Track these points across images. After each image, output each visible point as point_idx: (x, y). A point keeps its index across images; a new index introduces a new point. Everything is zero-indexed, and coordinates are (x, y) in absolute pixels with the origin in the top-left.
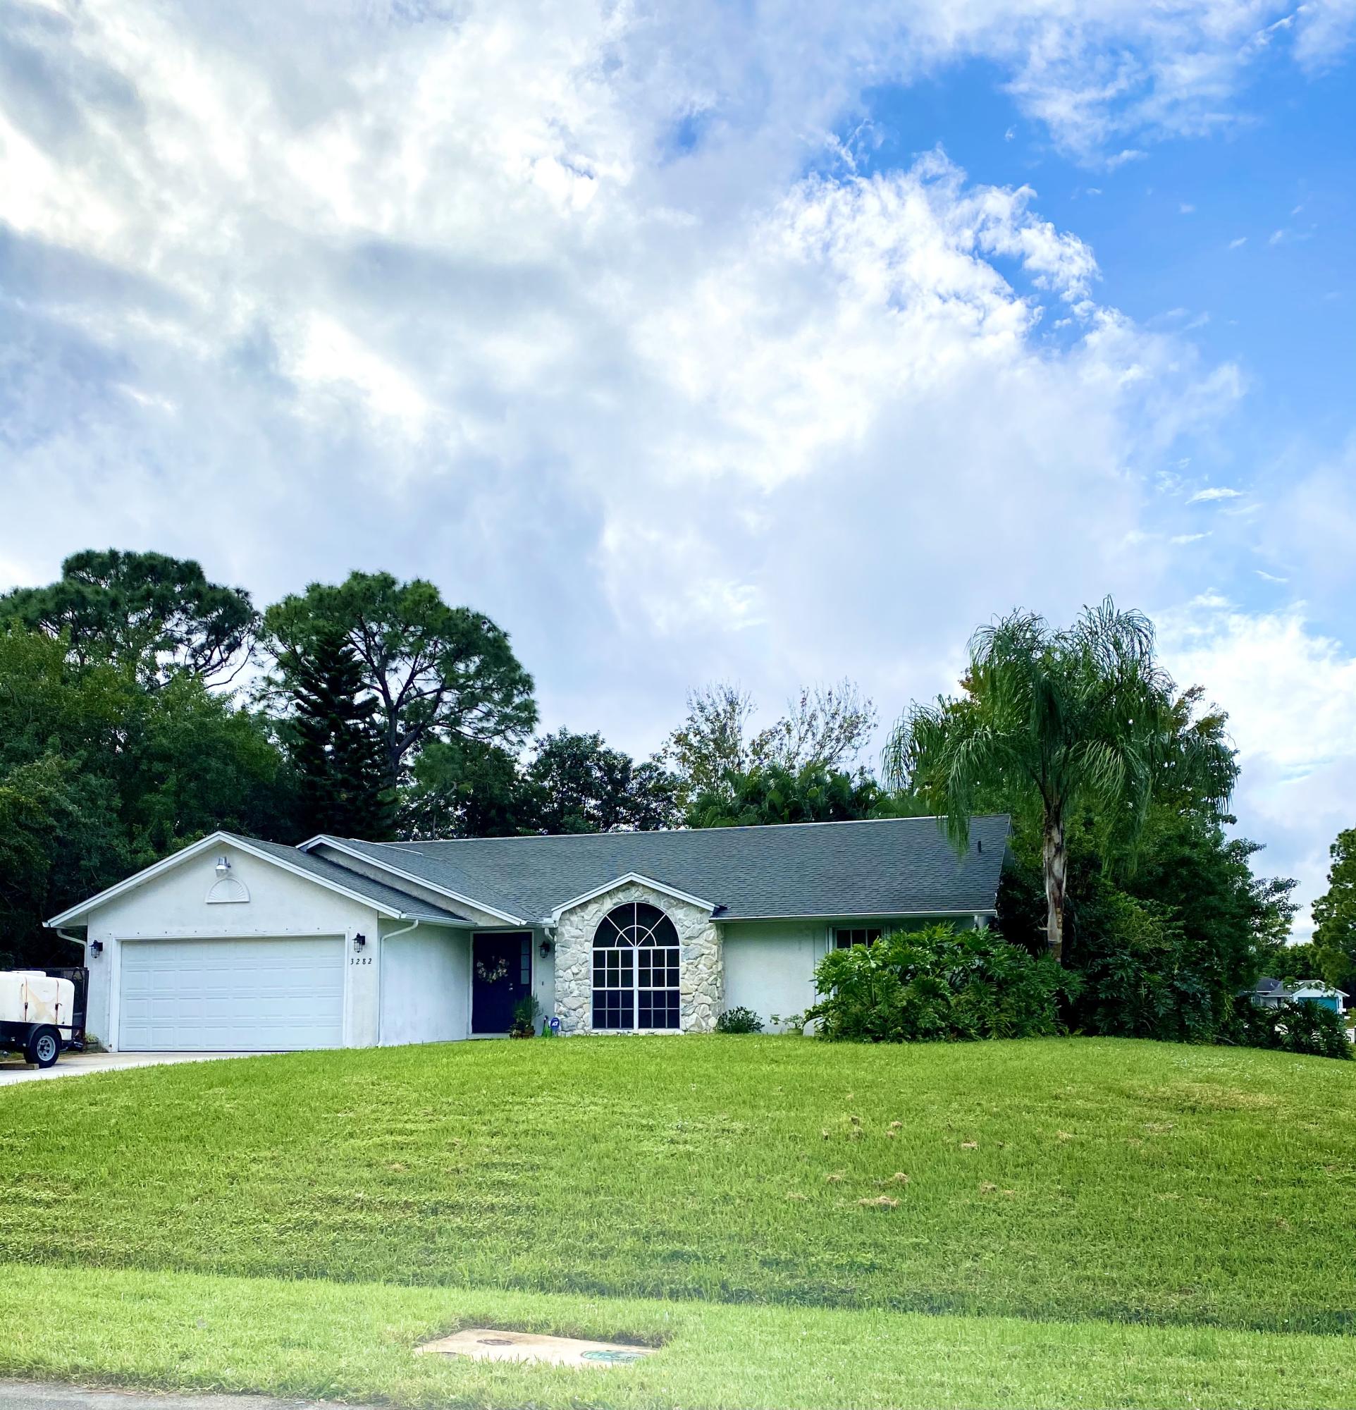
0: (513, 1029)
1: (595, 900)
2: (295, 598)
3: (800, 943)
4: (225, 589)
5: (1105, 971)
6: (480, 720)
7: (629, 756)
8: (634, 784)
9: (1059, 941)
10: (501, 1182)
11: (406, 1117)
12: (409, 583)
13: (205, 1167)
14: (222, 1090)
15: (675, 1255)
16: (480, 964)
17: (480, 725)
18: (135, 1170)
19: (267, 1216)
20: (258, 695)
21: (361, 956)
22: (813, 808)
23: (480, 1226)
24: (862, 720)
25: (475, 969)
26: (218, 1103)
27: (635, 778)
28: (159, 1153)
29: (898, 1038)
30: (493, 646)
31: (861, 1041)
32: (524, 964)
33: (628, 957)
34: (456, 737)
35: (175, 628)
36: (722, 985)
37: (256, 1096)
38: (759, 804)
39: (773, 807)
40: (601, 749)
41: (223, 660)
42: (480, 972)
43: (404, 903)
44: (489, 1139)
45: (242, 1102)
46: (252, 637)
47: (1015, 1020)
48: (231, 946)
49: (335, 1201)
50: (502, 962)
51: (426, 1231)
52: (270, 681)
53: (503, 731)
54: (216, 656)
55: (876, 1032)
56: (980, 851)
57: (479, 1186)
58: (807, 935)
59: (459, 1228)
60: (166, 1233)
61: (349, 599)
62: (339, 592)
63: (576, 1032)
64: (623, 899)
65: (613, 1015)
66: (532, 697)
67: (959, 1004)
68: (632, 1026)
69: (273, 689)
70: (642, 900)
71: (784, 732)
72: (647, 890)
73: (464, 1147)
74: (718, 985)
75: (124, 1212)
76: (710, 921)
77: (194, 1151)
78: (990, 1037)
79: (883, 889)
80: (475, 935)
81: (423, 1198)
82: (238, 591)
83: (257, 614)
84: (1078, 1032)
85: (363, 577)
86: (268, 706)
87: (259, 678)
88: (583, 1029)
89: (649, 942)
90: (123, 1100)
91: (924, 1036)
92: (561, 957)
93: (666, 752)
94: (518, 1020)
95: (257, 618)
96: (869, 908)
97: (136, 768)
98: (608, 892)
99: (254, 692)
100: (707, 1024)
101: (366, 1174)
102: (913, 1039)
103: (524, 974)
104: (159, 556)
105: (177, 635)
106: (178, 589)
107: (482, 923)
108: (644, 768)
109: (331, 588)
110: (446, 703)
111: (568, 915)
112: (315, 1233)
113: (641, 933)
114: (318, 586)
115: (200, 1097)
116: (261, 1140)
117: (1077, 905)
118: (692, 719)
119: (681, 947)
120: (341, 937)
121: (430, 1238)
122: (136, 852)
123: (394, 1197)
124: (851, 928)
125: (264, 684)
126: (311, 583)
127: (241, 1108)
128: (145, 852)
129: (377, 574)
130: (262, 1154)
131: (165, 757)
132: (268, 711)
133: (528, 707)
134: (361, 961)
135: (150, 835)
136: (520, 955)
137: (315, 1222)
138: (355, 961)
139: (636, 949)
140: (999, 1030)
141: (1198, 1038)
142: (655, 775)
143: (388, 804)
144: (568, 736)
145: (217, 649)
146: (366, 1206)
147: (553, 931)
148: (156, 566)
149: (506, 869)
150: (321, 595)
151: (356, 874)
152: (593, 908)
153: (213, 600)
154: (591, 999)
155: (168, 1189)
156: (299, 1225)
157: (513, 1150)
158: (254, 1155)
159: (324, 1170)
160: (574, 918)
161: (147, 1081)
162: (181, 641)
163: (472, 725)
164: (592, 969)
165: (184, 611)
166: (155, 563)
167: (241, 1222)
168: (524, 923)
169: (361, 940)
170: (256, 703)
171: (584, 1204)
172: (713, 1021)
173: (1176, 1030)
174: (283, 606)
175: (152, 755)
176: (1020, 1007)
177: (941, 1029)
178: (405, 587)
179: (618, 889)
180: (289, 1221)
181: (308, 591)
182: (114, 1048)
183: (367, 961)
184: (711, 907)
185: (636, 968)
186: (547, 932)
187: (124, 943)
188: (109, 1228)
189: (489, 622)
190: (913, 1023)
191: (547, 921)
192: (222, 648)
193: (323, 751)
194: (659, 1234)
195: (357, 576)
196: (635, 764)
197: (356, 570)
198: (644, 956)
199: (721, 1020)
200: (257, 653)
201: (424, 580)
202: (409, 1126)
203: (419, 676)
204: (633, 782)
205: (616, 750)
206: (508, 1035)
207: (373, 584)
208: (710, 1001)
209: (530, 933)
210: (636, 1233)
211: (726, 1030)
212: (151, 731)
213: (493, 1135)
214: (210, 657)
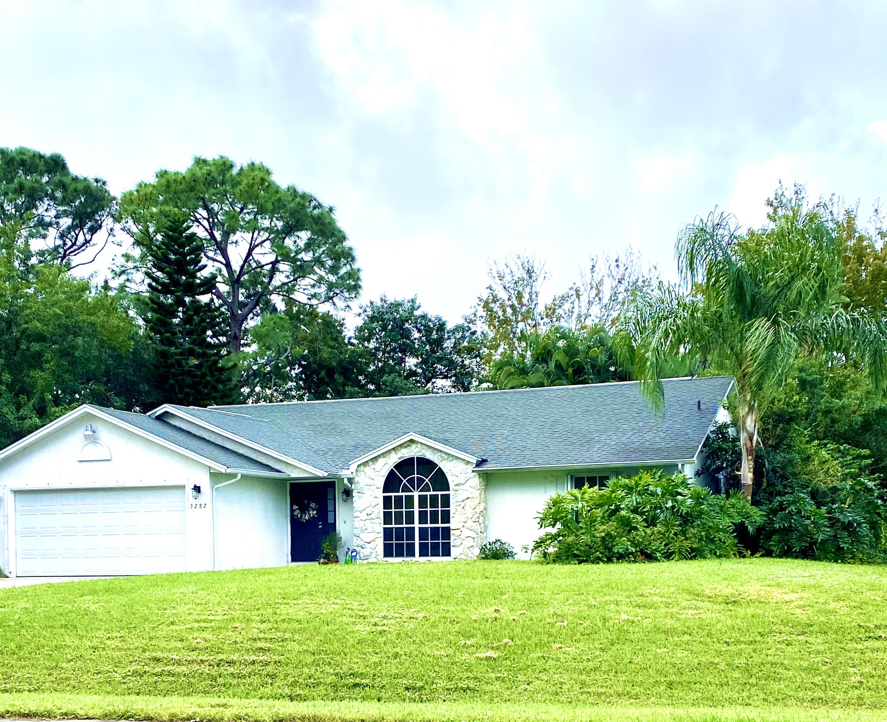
0: (320, 558)
1: (383, 455)
2: (145, 185)
3: (545, 487)
4: (85, 179)
5: (781, 507)
6: (313, 286)
7: (444, 319)
8: (448, 344)
9: (750, 482)
10: (261, 648)
11: (209, 612)
12: (245, 166)
13: (77, 642)
14: (90, 597)
15: (356, 685)
16: (295, 507)
17: (313, 291)
18: (33, 644)
19: (116, 669)
20: (118, 270)
21: (197, 502)
22: (593, 366)
23: (244, 672)
24: (646, 284)
25: (292, 511)
26: (86, 605)
27: (449, 338)
28: (48, 635)
29: (598, 560)
30: (317, 223)
31: (569, 563)
32: (330, 508)
33: (410, 499)
34: (290, 302)
35: (45, 214)
36: (484, 522)
37: (112, 601)
38: (547, 362)
39: (558, 366)
40: (417, 313)
41: (87, 242)
42: (296, 513)
43: (232, 459)
44: (259, 624)
45: (103, 604)
46: (111, 220)
47: (695, 546)
48: (99, 494)
49: (158, 660)
50: (313, 505)
51: (212, 676)
52: (127, 257)
53: (331, 298)
54: (81, 239)
55: (581, 556)
56: (699, 408)
57: (247, 650)
58: (551, 482)
59: (232, 674)
60: (54, 679)
61: (193, 183)
62: (184, 177)
63: (370, 561)
64: (406, 453)
65: (400, 547)
66: (355, 266)
67: (653, 533)
68: (413, 555)
69: (130, 265)
70: (419, 455)
71: (575, 296)
72: (424, 447)
73: (243, 629)
74: (480, 522)
75: (27, 669)
76: (473, 471)
77: (71, 634)
78: (673, 559)
79: (614, 443)
80: (291, 484)
81: (212, 658)
82: (97, 181)
83: (114, 199)
84: (758, 555)
85: (205, 161)
86: (128, 280)
87: (119, 255)
88: (376, 557)
89: (426, 488)
90: (22, 604)
91: (618, 559)
92: (357, 500)
93: (475, 315)
94: (325, 551)
95: (114, 202)
96: (598, 459)
97: (18, 347)
98: (393, 449)
99: (115, 268)
100: (472, 553)
101: (179, 645)
102: (609, 560)
103: (330, 515)
104: (29, 151)
105: (47, 219)
106: (45, 179)
107: (295, 474)
108: (457, 329)
109: (177, 174)
110: (282, 272)
111: (362, 468)
112: (145, 677)
113: (420, 481)
114: (166, 172)
115: (75, 602)
116: (114, 626)
117: (768, 453)
118: (490, 288)
119: (451, 493)
120: (184, 487)
121: (214, 679)
122: (23, 418)
123: (195, 658)
124: (585, 475)
125: (123, 260)
126: (159, 170)
127: (102, 608)
128: (31, 418)
129: (217, 157)
130: (114, 635)
131: (40, 338)
132: (128, 284)
133: (353, 275)
134: (198, 506)
135: (34, 405)
136: (327, 499)
137: (145, 672)
138: (194, 506)
139: (416, 494)
140: (680, 553)
141: (851, 558)
142: (467, 334)
143: (229, 369)
144: (388, 302)
145: (81, 232)
146: (179, 663)
147: (350, 480)
148: (26, 161)
149: (319, 428)
150: (168, 181)
151: (195, 436)
152: (381, 461)
153: (76, 190)
154: (382, 535)
155: (54, 655)
156: (135, 673)
157: (273, 630)
158: (108, 635)
159: (153, 643)
160: (367, 469)
161: (38, 592)
162: (50, 224)
163: (306, 292)
164: (382, 510)
165: (53, 198)
166: (25, 157)
167: (100, 673)
168: (326, 474)
169: (197, 489)
170: (116, 278)
171: (309, 659)
172: (477, 551)
173: (833, 553)
174: (135, 193)
175: (29, 336)
176: (701, 536)
177: (632, 553)
178: (242, 169)
179: (401, 446)
180: (129, 671)
181: (157, 176)
182: (13, 575)
183: (203, 505)
184: (474, 460)
185: (416, 510)
186: (346, 481)
187: (16, 492)
188: (18, 677)
189: (315, 200)
190: (610, 549)
191: (345, 474)
192: (85, 231)
193: (171, 324)
194: (350, 675)
195: (200, 162)
196: (449, 326)
197: (198, 156)
198: (422, 500)
199: (483, 550)
200: (115, 233)
201: (257, 163)
202: (211, 618)
203: (257, 250)
204: (448, 341)
205: (432, 314)
206: (316, 563)
207: (213, 169)
208: (473, 535)
209: (335, 482)
210: (336, 675)
211: (486, 558)
212: (28, 315)
213: (262, 622)
214: (76, 239)
